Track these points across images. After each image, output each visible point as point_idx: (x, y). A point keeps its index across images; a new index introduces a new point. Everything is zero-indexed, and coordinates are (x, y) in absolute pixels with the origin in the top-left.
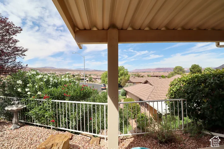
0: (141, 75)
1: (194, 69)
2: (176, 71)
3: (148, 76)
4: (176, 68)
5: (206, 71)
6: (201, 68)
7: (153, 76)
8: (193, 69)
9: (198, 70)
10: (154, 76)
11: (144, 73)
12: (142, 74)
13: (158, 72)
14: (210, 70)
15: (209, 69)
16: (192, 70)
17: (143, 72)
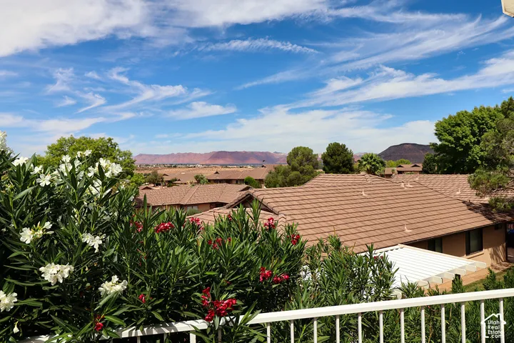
0: (166, 179)
1: (334, 157)
2: (295, 163)
3: (199, 182)
4: (296, 152)
5: (364, 163)
6: (351, 153)
7: (216, 181)
8: (331, 156)
9: (343, 162)
10: (221, 181)
11: (174, 170)
12: (171, 174)
13: (222, 166)
14: (374, 160)
15: (371, 158)
16: (329, 159)
17: (170, 167)
